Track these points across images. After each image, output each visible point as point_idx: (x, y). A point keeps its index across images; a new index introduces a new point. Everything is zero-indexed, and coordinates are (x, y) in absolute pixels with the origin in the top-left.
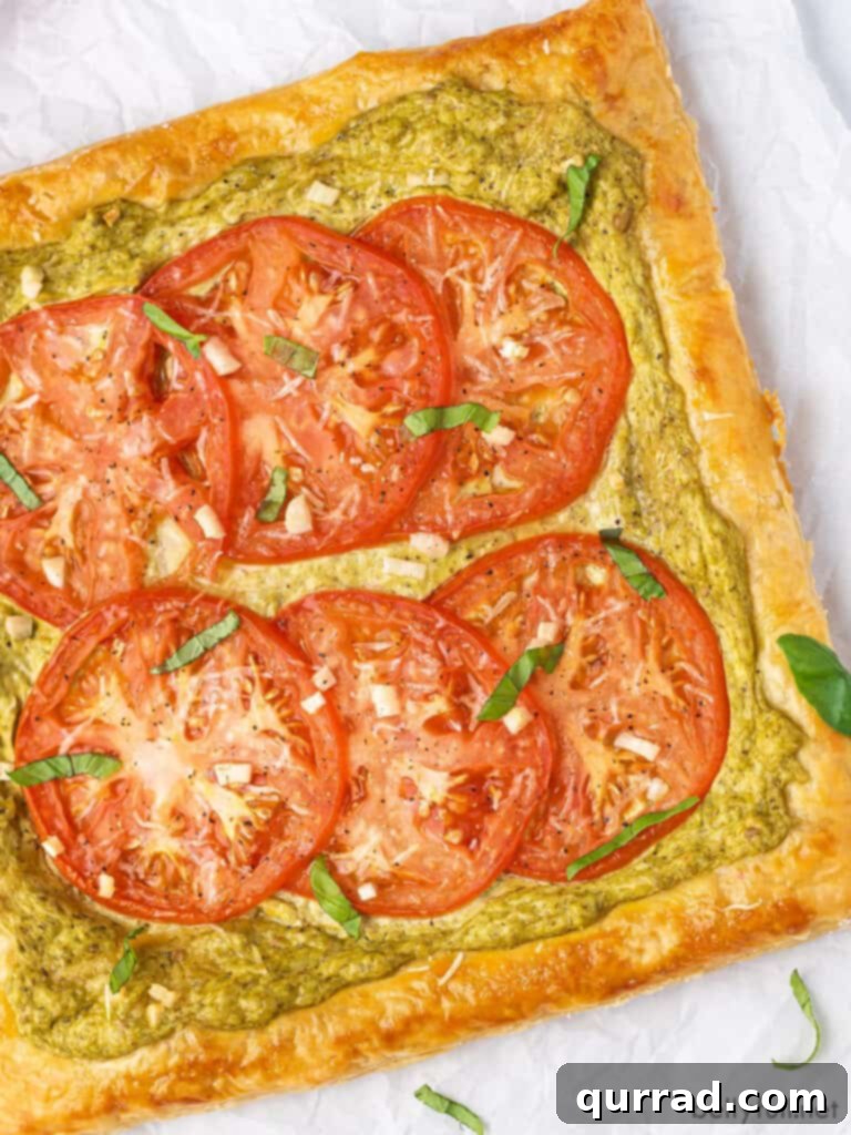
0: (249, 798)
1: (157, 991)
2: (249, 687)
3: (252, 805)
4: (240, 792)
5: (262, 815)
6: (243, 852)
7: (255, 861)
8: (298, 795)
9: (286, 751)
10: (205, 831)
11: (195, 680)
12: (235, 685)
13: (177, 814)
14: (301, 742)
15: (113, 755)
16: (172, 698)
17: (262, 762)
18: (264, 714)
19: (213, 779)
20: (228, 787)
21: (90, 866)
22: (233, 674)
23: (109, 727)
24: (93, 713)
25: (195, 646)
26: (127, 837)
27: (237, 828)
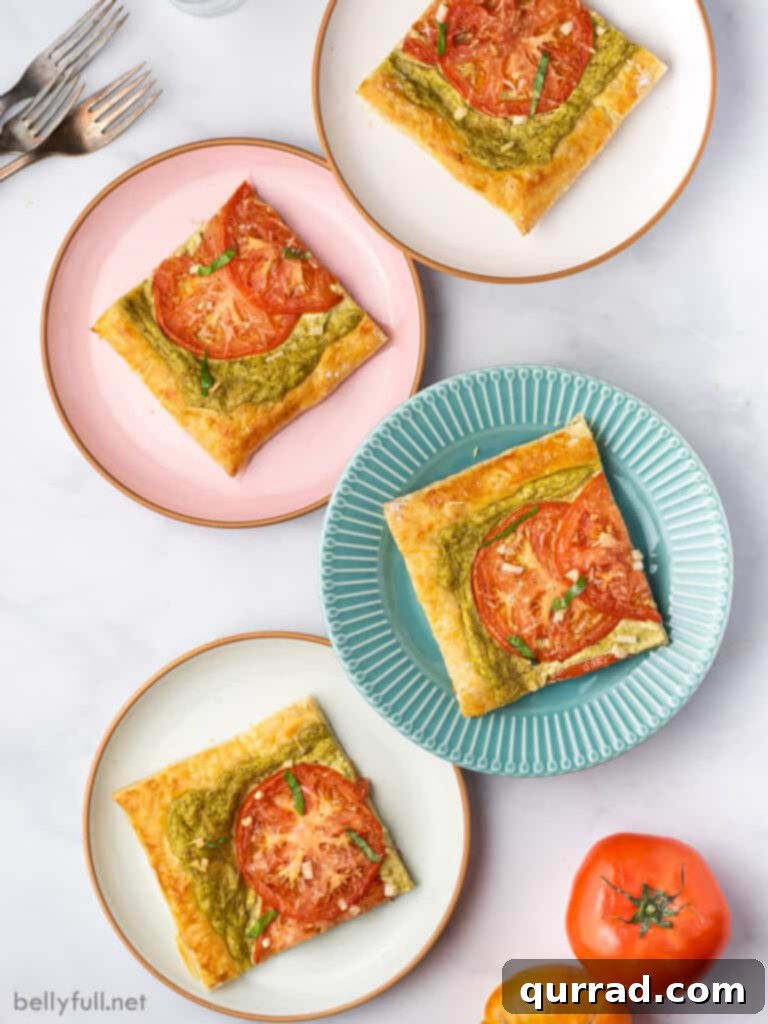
0: (299, 879)
1: (205, 862)
2: (347, 871)
3: (296, 881)
4: (301, 874)
5: (292, 887)
6: (274, 879)
7: (271, 886)
8: (304, 901)
9: (321, 895)
10: (281, 860)
11: (347, 846)
12: (347, 865)
13: (285, 844)
14: (327, 900)
15: (305, 812)
16: (336, 836)
17: (315, 883)
18: (337, 880)
19: (304, 860)
20: (301, 868)
21: (254, 811)
22: (352, 862)
23: (318, 808)
24: (323, 800)
25: (362, 843)
26: (270, 824)
27: (283, 876)
